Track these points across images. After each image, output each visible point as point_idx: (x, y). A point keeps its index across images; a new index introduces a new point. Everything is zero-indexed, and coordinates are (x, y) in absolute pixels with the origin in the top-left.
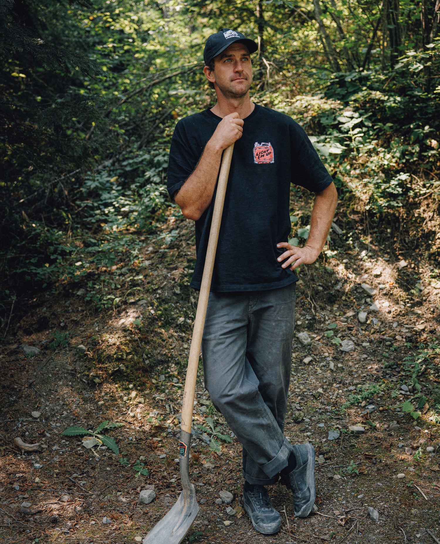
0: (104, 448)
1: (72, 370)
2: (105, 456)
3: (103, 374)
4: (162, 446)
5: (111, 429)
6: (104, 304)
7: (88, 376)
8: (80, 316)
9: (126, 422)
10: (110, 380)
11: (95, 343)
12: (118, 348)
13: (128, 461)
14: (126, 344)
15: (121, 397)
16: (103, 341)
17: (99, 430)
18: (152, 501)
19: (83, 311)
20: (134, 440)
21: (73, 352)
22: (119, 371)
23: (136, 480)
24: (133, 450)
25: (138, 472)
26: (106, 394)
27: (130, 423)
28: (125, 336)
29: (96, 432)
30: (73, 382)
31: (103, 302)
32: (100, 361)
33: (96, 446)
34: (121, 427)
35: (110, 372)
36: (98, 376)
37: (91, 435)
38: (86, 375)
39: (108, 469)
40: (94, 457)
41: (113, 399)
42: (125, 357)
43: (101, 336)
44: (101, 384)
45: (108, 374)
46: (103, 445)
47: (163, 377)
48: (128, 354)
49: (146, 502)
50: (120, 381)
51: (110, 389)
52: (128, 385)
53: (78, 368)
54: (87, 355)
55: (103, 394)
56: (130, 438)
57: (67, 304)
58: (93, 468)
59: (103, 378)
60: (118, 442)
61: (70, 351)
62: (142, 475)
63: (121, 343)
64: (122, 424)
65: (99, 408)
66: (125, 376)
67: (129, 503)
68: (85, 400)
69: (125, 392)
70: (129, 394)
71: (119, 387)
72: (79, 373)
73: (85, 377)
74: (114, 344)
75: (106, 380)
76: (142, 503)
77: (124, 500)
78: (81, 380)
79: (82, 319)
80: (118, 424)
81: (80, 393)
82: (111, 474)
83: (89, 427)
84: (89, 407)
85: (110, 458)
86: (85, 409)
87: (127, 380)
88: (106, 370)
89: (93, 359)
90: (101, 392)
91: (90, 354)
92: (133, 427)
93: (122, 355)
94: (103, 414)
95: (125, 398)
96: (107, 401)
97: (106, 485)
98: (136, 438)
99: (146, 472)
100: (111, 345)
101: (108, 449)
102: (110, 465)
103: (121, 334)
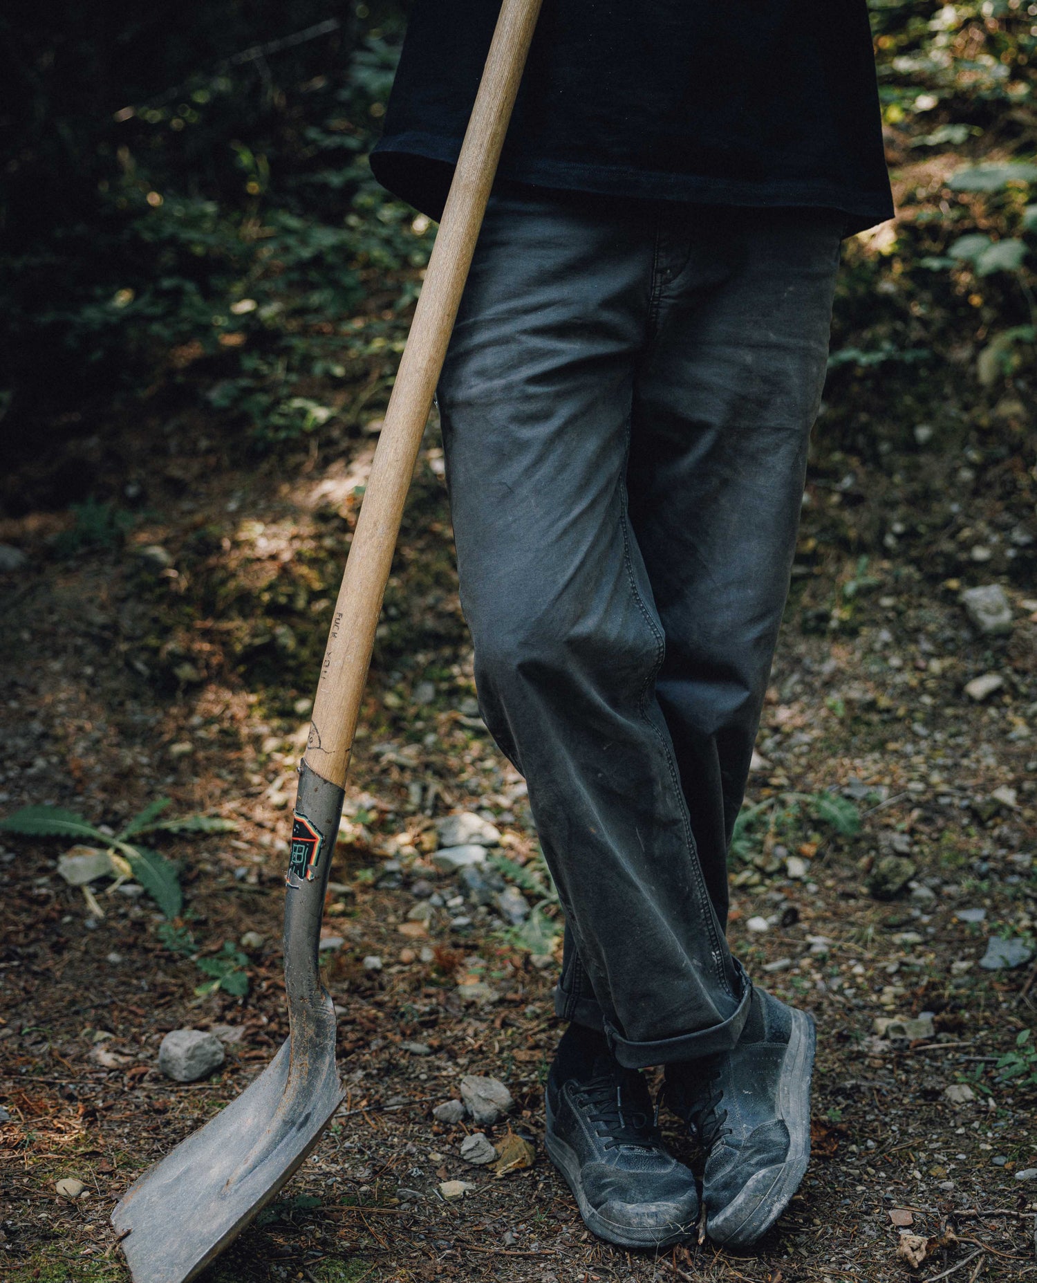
0: (130, 889)
1: (104, 627)
2: (125, 916)
3: (212, 654)
4: (343, 914)
5: (183, 836)
6: (277, 428)
7: (156, 651)
8: (196, 467)
9: (248, 818)
10: (234, 678)
11: (210, 547)
12: (284, 570)
13: (197, 942)
14: (314, 562)
15: (257, 740)
16: (236, 544)
17: (133, 828)
18: (205, 1077)
19: (209, 451)
20: (253, 879)
21: (126, 568)
22: (272, 648)
23: (194, 1003)
24: (232, 911)
25: (214, 979)
26: (209, 721)
27: (260, 825)
28: (318, 537)
29: (124, 836)
30: (99, 667)
31: (276, 420)
32: (209, 608)
33: (104, 881)
34: (222, 834)
35: (238, 648)
36: (190, 658)
37: (102, 845)
38: (144, 648)
39: (114, 957)
40: (82, 914)
41: (230, 740)
42: (301, 603)
43: (236, 526)
44: (195, 688)
45: (229, 653)
46: (132, 881)
47: (427, 691)
48: (314, 596)
49: (180, 1075)
50: (267, 685)
51: (227, 707)
52: (295, 700)
53: (126, 624)
54: (167, 581)
55: (196, 720)
56: (241, 872)
57: (168, 429)
58: (58, 949)
59: (208, 666)
60: (187, 878)
61: (118, 562)
62: (222, 990)
63: (299, 557)
64: (229, 825)
65: (168, 766)
66: (288, 669)
67: (121, 1070)
68: (128, 734)
69: (276, 723)
70: (291, 730)
71: (260, 703)
72: (129, 639)
73: (144, 656)
74: (273, 557)
75: (219, 677)
76: (165, 1078)
77: (107, 1059)
78: (129, 665)
79: (202, 477)
80: (217, 824)
81: (115, 707)
82: (113, 975)
83: (110, 817)
84: (135, 756)
85: (139, 925)
86: (114, 761)
87: (295, 685)
88: (223, 640)
89: (186, 598)
90: (191, 712)
91: (181, 581)
92: (266, 838)
93: (292, 598)
94: (176, 784)
95: (270, 744)
96: (205, 744)
97: (73, 1002)
98: (260, 875)
99: (235, 982)
100: (259, 560)
101: (146, 896)
102: (128, 947)
103: (307, 528)
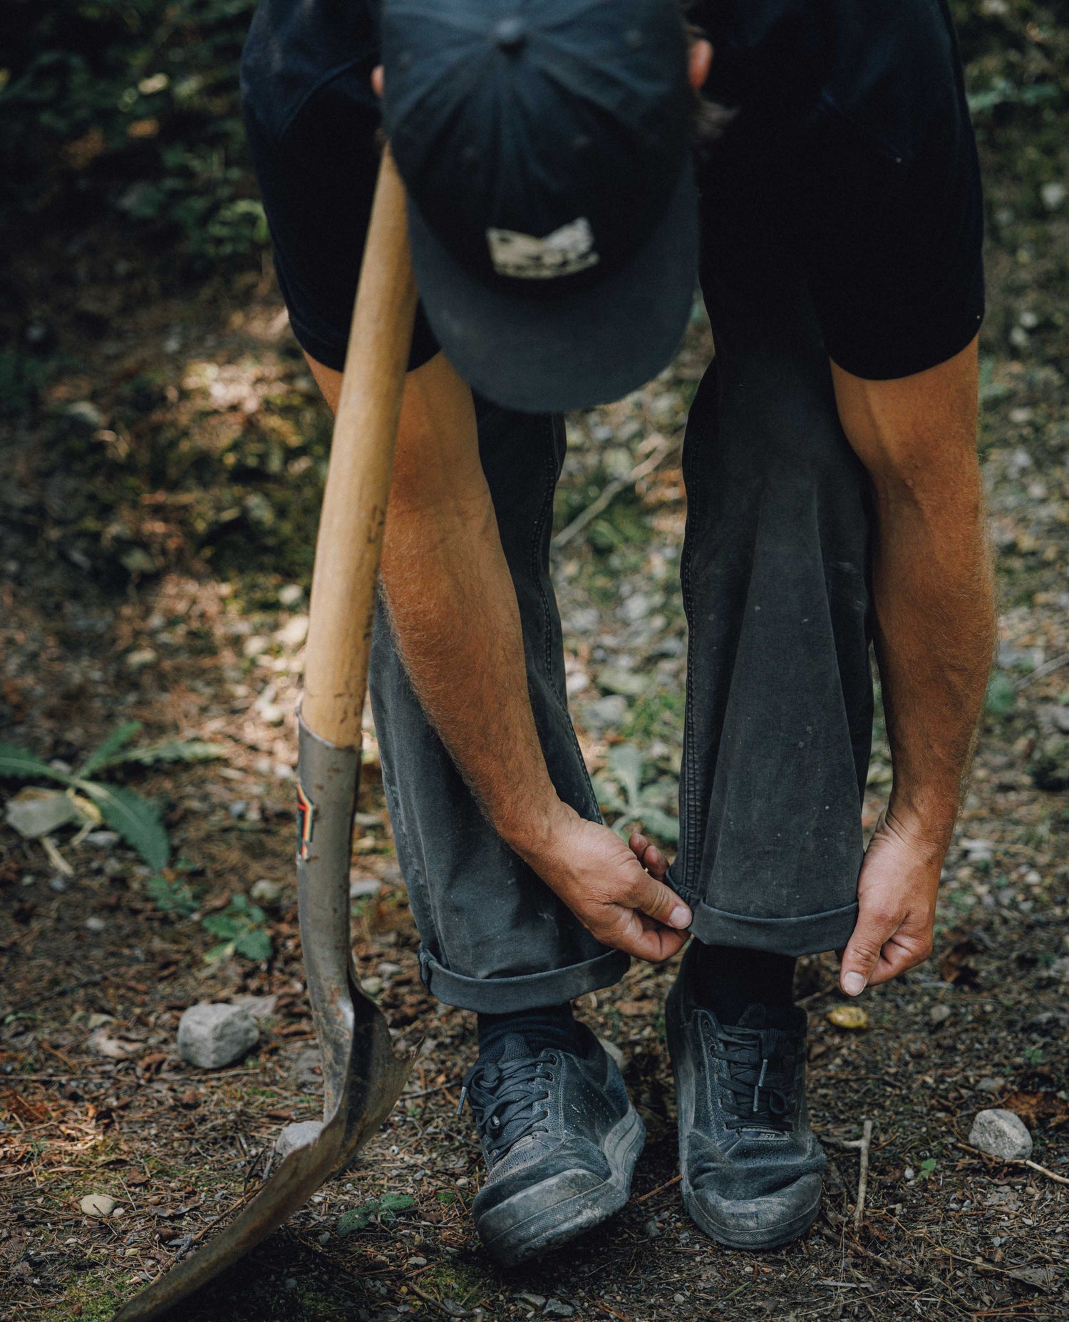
0: (102, 838)
1: (26, 510)
2: (99, 871)
3: (168, 536)
4: (374, 851)
5: (157, 767)
6: (219, 241)
7: (96, 537)
8: (116, 298)
9: (236, 740)
10: (198, 566)
11: (149, 400)
12: (251, 424)
13: (196, 897)
14: (287, 411)
15: (236, 642)
16: (185, 395)
17: (96, 761)
18: (238, 1061)
19: (131, 276)
20: (254, 815)
21: (46, 433)
22: (244, 524)
23: (206, 973)
24: (234, 857)
25: (226, 941)
26: (172, 621)
27: (253, 748)
28: (288, 378)
29: (85, 771)
30: (24, 561)
31: (217, 230)
32: (158, 479)
33: (66, 831)
34: (207, 761)
35: (201, 526)
36: (141, 542)
37: (58, 785)
38: (82, 534)
39: (94, 923)
40: (44, 873)
41: (202, 643)
42: (275, 464)
43: (180, 370)
44: (150, 580)
45: (190, 534)
46: (102, 828)
48: (291, 454)
49: (206, 1061)
50: (241, 571)
51: (194, 602)
52: (279, 587)
53: (55, 504)
54: (101, 446)
55: (156, 621)
56: (238, 807)
57: (74, 249)
58: (24, 917)
59: (164, 552)
60: (172, 819)
61: (33, 427)
62: (239, 955)
63: (267, 406)
64: (214, 750)
65: (127, 681)
66: (266, 550)
67: (129, 1062)
68: (72, 644)
69: (258, 618)
70: (276, 627)
71: (236, 595)
72: (60, 522)
73: (82, 544)
74: (234, 408)
75: (180, 564)
76: (187, 1066)
77: (110, 1047)
78: (64, 557)
79: (126, 310)
80: (199, 750)
81: (51, 611)
82: (97, 946)
83: (62, 750)
84: (82, 671)
85: (120, 882)
86: (57, 680)
87: (277, 569)
88: (179, 517)
89: (128, 466)
90: (147, 612)
91: (120, 445)
92: (263, 764)
93: (263, 458)
94: (141, 703)
95: (254, 646)
96: (165, 650)
97: (55, 982)
98: (263, 810)
99: (256, 945)
100: (215, 412)
101: (122, 845)
102: (110, 910)
103: (272, 367)
